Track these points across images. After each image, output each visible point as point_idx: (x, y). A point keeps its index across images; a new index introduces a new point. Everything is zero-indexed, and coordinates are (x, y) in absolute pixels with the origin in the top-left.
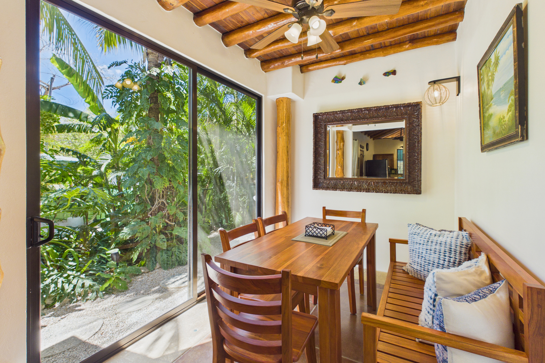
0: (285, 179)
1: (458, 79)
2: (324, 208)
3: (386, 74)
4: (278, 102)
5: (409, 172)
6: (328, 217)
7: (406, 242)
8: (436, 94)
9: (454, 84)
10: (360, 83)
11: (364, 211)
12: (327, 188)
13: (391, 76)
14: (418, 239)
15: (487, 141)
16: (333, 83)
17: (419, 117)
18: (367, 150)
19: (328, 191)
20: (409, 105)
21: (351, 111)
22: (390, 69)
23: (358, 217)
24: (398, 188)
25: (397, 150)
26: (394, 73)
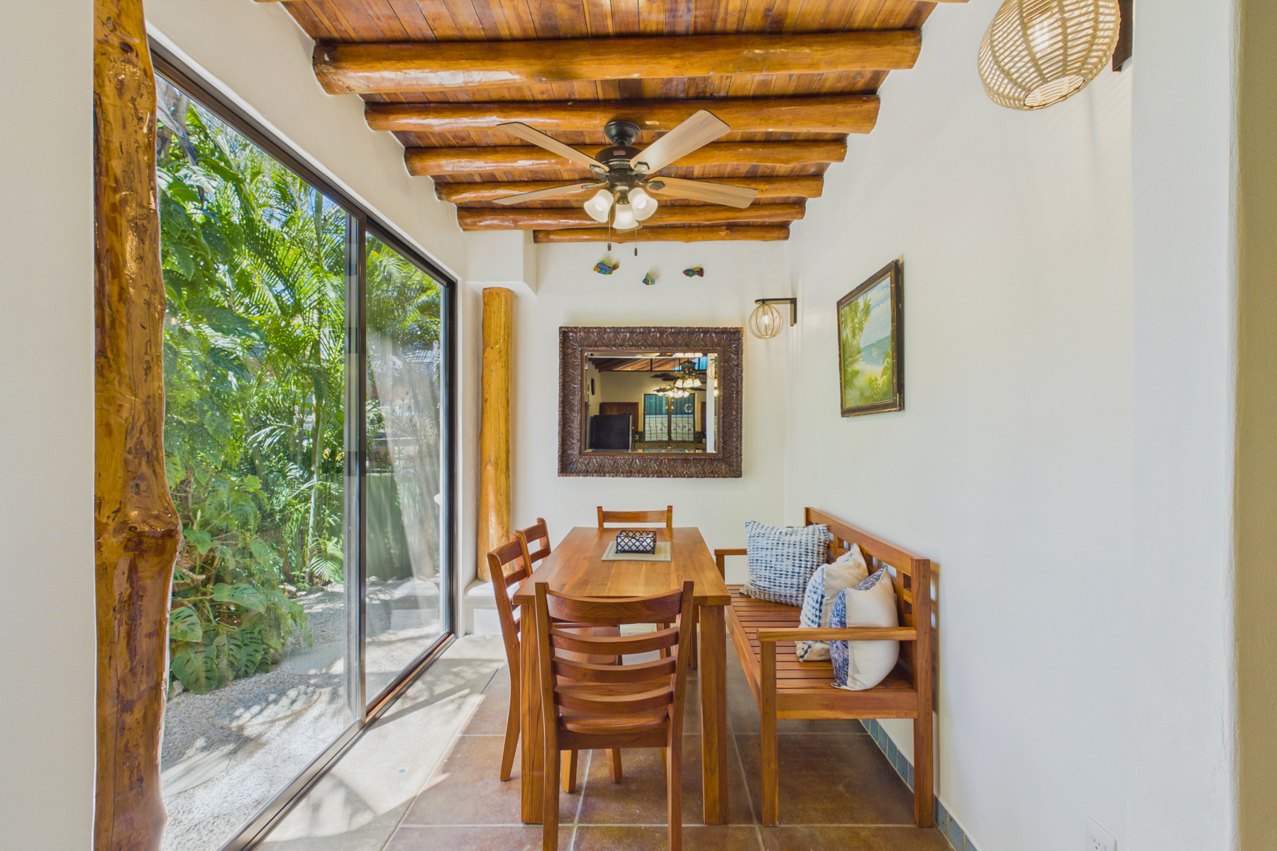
0: (503, 456)
1: (793, 301)
2: (599, 508)
3: (689, 272)
4: (489, 296)
5: (725, 443)
6: (606, 525)
7: (743, 552)
8: (766, 320)
9: (788, 306)
10: (646, 281)
11: (670, 509)
12: (587, 473)
13: (696, 277)
14: (763, 542)
15: (850, 404)
16: (596, 273)
17: (739, 351)
18: (593, 393)
19: (589, 478)
20: (724, 331)
21: (632, 330)
22: (694, 265)
23: (660, 521)
24: (708, 468)
25: (645, 395)
26: (700, 272)
